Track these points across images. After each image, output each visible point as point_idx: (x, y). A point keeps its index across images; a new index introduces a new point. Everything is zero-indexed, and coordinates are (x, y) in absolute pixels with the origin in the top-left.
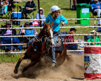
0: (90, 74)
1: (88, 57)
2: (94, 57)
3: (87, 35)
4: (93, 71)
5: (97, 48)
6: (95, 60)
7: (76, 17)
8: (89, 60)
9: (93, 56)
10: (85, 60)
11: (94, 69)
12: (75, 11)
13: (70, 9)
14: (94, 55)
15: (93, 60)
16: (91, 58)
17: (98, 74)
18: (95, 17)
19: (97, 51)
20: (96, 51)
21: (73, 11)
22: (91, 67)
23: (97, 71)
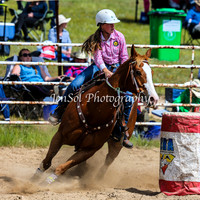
0: (173, 182)
1: (171, 140)
2: (184, 142)
3: (172, 85)
4: (182, 176)
5: (193, 119)
6: (188, 149)
7: (149, 40)
8: (171, 149)
9: (182, 138)
10: (163, 148)
11: (184, 170)
12: (147, 27)
13: (136, 21)
14: (185, 135)
15: (181, 149)
16: (176, 142)
17: (194, 184)
18: (195, 42)
19: (194, 126)
20: (191, 127)
21: (142, 27)
22: (177, 164)
23: (191, 175)
